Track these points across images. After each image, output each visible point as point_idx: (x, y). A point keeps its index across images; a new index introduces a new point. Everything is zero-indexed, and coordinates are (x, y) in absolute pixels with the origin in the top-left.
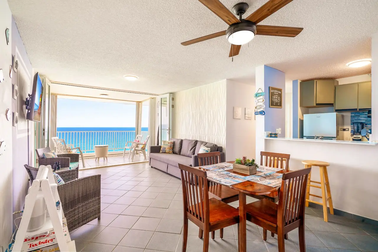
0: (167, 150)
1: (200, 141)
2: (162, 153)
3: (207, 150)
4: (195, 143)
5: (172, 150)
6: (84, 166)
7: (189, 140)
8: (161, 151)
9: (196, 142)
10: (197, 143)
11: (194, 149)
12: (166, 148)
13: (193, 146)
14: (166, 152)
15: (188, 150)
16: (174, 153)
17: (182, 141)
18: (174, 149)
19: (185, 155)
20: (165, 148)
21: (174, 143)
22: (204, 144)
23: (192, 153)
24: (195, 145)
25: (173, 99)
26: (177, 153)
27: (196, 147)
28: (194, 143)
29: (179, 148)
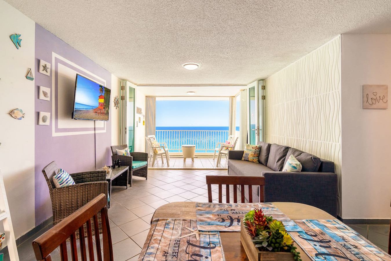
0: (251, 158)
1: (293, 149)
2: (245, 160)
3: (296, 166)
4: (285, 152)
5: (257, 158)
6: (168, 165)
7: (278, 145)
8: (243, 159)
9: (287, 149)
10: (287, 151)
11: (282, 161)
12: (250, 155)
13: (281, 155)
14: (249, 159)
15: (275, 161)
16: (260, 162)
17: (269, 146)
18: (260, 158)
19: (271, 168)
20: (247, 154)
21: (260, 148)
22: (296, 154)
23: (279, 167)
24: (284, 154)
25: (264, 88)
26: (263, 163)
27: (285, 158)
28: (284, 150)
29: (265, 156)
